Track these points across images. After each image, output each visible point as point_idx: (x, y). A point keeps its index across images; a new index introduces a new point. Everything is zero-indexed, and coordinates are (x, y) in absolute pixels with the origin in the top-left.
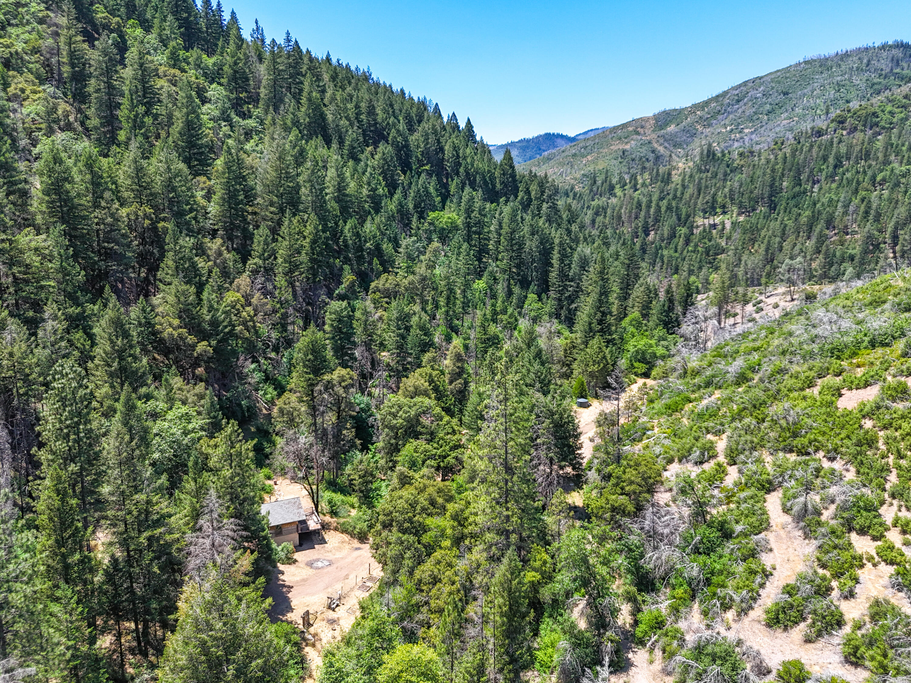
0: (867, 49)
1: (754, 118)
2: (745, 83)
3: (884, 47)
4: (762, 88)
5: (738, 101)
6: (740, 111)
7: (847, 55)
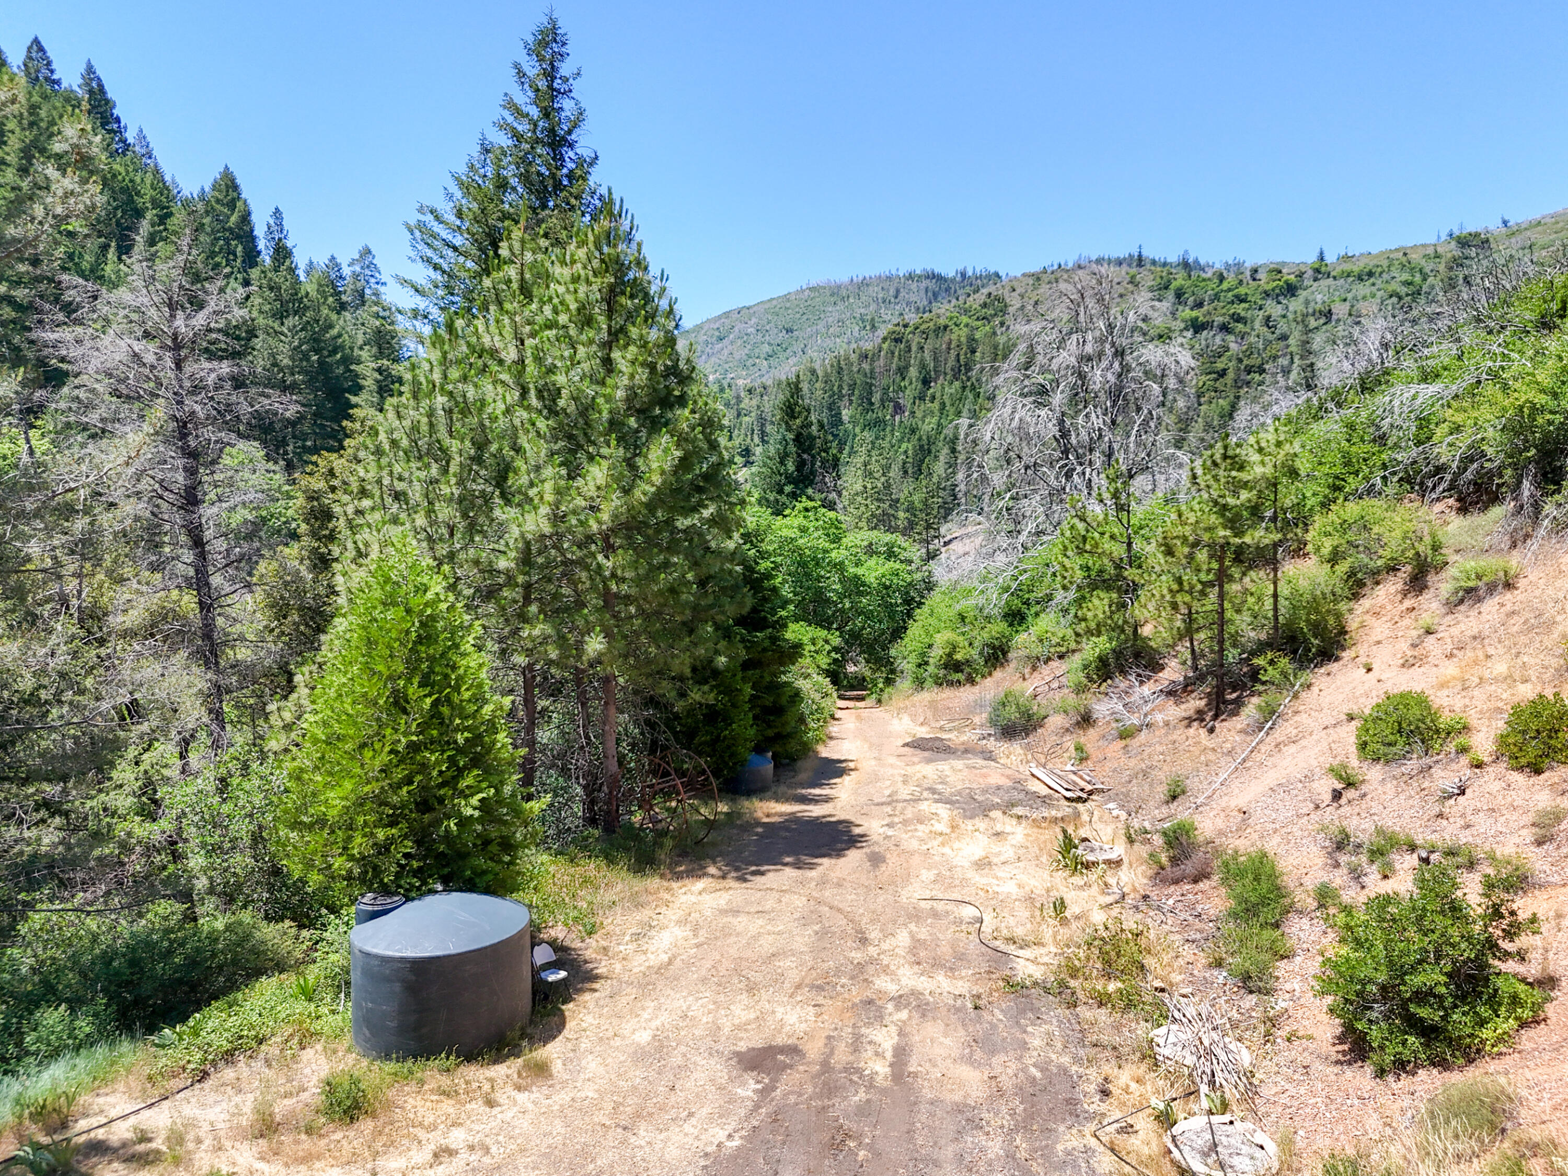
0: (889, 278)
1: (749, 363)
2: (727, 314)
3: (910, 277)
4: (754, 320)
5: (721, 339)
6: (726, 352)
7: (864, 284)
